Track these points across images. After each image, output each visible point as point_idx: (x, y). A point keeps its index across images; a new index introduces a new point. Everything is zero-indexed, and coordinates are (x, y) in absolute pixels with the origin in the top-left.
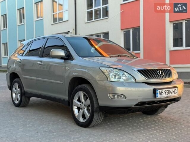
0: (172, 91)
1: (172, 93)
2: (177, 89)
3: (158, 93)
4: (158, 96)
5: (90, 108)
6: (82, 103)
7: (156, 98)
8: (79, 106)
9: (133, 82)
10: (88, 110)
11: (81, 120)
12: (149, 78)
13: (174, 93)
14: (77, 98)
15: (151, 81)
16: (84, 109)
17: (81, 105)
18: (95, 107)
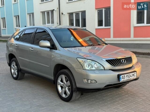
0: (132, 75)
1: (132, 76)
2: (136, 73)
3: (121, 78)
4: (121, 80)
5: (70, 87)
6: (64, 83)
7: (119, 81)
8: (62, 86)
9: (102, 70)
10: (69, 89)
11: (64, 96)
12: (115, 66)
13: (133, 76)
14: (60, 79)
15: (116, 68)
16: (66, 88)
17: (63, 84)
18: (74, 88)
